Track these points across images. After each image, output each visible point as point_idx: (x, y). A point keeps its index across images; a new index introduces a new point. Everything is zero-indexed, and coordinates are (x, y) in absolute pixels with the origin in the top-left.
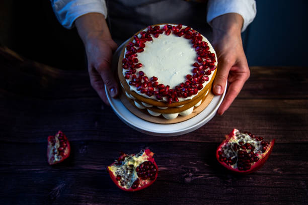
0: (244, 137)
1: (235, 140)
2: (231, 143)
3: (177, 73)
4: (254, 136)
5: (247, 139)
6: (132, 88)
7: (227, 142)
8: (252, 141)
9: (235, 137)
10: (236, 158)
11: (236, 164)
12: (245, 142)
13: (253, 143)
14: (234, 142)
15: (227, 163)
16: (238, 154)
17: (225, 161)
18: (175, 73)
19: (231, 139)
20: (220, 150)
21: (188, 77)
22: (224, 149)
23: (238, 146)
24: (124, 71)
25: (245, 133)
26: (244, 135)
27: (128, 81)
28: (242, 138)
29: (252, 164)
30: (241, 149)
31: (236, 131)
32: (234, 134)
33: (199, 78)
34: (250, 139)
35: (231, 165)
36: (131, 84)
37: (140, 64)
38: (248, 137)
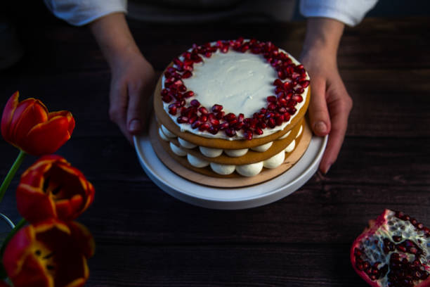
0: (403, 228)
1: (386, 231)
2: (380, 236)
3: (251, 97)
4: (420, 226)
5: (409, 231)
6: (184, 127)
7: (371, 233)
8: (417, 238)
9: (387, 227)
10: (386, 266)
11: (386, 278)
12: (404, 237)
13: (420, 241)
14: (385, 237)
15: (369, 274)
16: (391, 261)
17: (366, 270)
18: (248, 97)
19: (380, 229)
20: (357, 246)
21: (270, 99)
22: (365, 246)
23: (392, 243)
24: (166, 106)
25: (404, 218)
26: (403, 222)
27: (174, 118)
28: (399, 229)
29: (415, 283)
30: (396, 251)
31: (388, 214)
32: (384, 220)
33: (288, 98)
34: (413, 233)
35: (377, 278)
36: (180, 121)
37: (191, 92)
38: (410, 227)
